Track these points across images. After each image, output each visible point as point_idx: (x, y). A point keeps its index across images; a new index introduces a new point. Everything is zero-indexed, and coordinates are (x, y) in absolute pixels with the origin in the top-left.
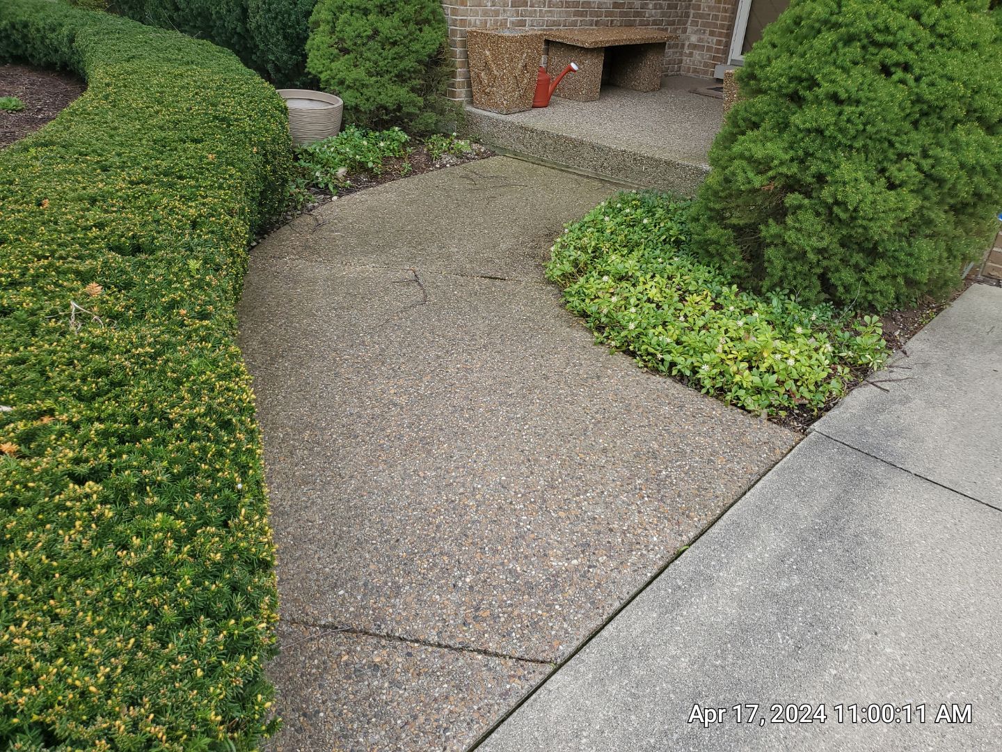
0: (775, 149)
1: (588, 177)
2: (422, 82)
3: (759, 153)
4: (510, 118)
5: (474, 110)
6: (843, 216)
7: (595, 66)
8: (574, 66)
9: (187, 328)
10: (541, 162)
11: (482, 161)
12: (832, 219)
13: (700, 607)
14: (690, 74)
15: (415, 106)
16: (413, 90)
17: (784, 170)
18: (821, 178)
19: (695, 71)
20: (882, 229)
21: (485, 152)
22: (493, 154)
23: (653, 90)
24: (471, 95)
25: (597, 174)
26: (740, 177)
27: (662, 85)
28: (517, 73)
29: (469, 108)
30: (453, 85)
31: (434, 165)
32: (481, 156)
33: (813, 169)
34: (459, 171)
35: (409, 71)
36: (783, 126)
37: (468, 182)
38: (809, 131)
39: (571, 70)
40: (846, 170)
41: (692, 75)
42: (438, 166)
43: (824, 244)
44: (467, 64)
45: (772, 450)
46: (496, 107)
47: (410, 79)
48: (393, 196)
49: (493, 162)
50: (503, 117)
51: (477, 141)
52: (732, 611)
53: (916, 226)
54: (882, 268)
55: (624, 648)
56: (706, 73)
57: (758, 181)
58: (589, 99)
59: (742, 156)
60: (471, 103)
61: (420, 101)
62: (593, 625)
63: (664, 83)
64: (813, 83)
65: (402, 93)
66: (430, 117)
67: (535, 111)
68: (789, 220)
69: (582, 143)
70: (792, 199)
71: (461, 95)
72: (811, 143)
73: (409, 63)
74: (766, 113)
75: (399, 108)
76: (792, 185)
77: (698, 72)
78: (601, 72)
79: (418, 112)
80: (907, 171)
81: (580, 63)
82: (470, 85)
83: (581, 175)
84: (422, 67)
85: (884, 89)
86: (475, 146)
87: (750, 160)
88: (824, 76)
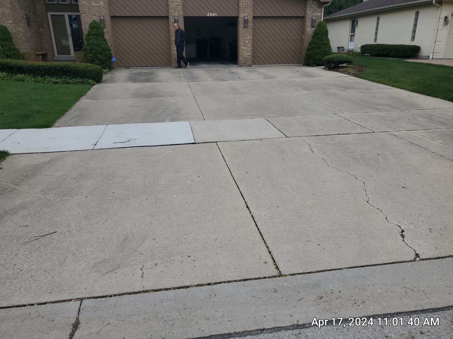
20: (104, 61)
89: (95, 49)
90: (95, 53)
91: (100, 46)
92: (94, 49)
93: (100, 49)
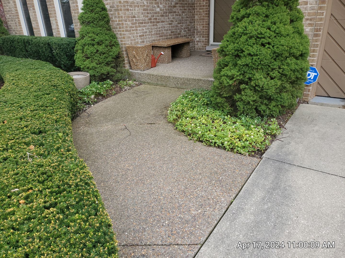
0: (234, 72)
1: (173, 87)
2: (114, 64)
3: (230, 74)
4: (145, 72)
5: (132, 71)
6: (259, 89)
7: (169, 52)
8: (162, 53)
9: (65, 155)
10: (157, 85)
11: (138, 87)
12: (255, 91)
13: (242, 218)
14: (198, 50)
15: (113, 72)
16: (112, 67)
17: (238, 78)
18: (250, 79)
19: (200, 49)
20: (271, 92)
21: (138, 84)
22: (141, 84)
23: (188, 57)
24: (130, 66)
25: (176, 86)
26: (225, 82)
27: (190, 55)
28: (145, 57)
29: (130, 70)
30: (124, 64)
31: (122, 90)
32: (137, 85)
33: (247, 76)
34: (131, 91)
35: (110, 61)
36: (235, 65)
37: (135, 94)
38: (244, 65)
39: (162, 54)
40: (258, 75)
41: (199, 50)
42: (124, 90)
43: (255, 99)
44: (128, 56)
45: (252, 165)
46: (139, 69)
47: (110, 64)
48: (111, 102)
49: (142, 87)
50: (142, 72)
51: (135, 81)
52: (252, 218)
53: (282, 89)
54: (273, 103)
55: (222, 235)
56: (203, 49)
57: (231, 82)
58: (169, 62)
59: (224, 75)
60: (131, 68)
61: (115, 70)
62: (210, 230)
63: (191, 54)
64: (243, 51)
65: (108, 69)
66: (119, 75)
67: (152, 69)
68: (243, 93)
69: (169, 77)
70: (242, 86)
71: (127, 67)
72: (245, 69)
73: (110, 59)
74: (230, 61)
75: (108, 74)
76: (241, 82)
77: (201, 49)
78: (171, 54)
79: (115, 74)
80: (275, 74)
81: (164, 52)
82: (130, 63)
83: (171, 87)
84: (114, 60)
85: (264, 50)
86: (135, 82)
87: (227, 76)
88: (245, 49)
89: (250, 54)
90: (247, 65)
91: (269, 43)
92: (246, 52)
93: (266, 52)
